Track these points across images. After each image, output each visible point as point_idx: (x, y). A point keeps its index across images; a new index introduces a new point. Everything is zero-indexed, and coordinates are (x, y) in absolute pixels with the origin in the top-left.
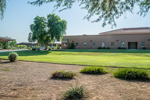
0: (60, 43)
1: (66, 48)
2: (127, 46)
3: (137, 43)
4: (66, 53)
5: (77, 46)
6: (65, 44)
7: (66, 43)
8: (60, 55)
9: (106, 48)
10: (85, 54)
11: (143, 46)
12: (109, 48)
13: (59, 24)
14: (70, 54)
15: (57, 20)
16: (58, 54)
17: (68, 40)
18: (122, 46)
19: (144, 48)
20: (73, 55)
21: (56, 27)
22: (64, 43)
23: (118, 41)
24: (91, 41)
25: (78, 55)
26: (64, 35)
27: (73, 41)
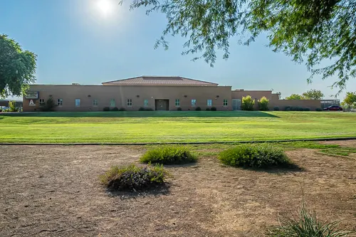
0: (20, 99)
1: (35, 110)
2: (153, 106)
3: (168, 101)
4: (40, 120)
5: (60, 106)
6: (32, 102)
7: (34, 100)
8: (27, 123)
9: (119, 109)
10: (85, 121)
11: (178, 106)
12: (122, 110)
13: (20, 59)
14: (51, 121)
15: (14, 49)
16: (22, 123)
17: (38, 93)
18: (146, 106)
19: (179, 109)
20: (58, 122)
21: (12, 65)
22: (29, 100)
23: (138, 96)
24: (89, 96)
25: (70, 122)
26: (32, 83)
27: (51, 96)
